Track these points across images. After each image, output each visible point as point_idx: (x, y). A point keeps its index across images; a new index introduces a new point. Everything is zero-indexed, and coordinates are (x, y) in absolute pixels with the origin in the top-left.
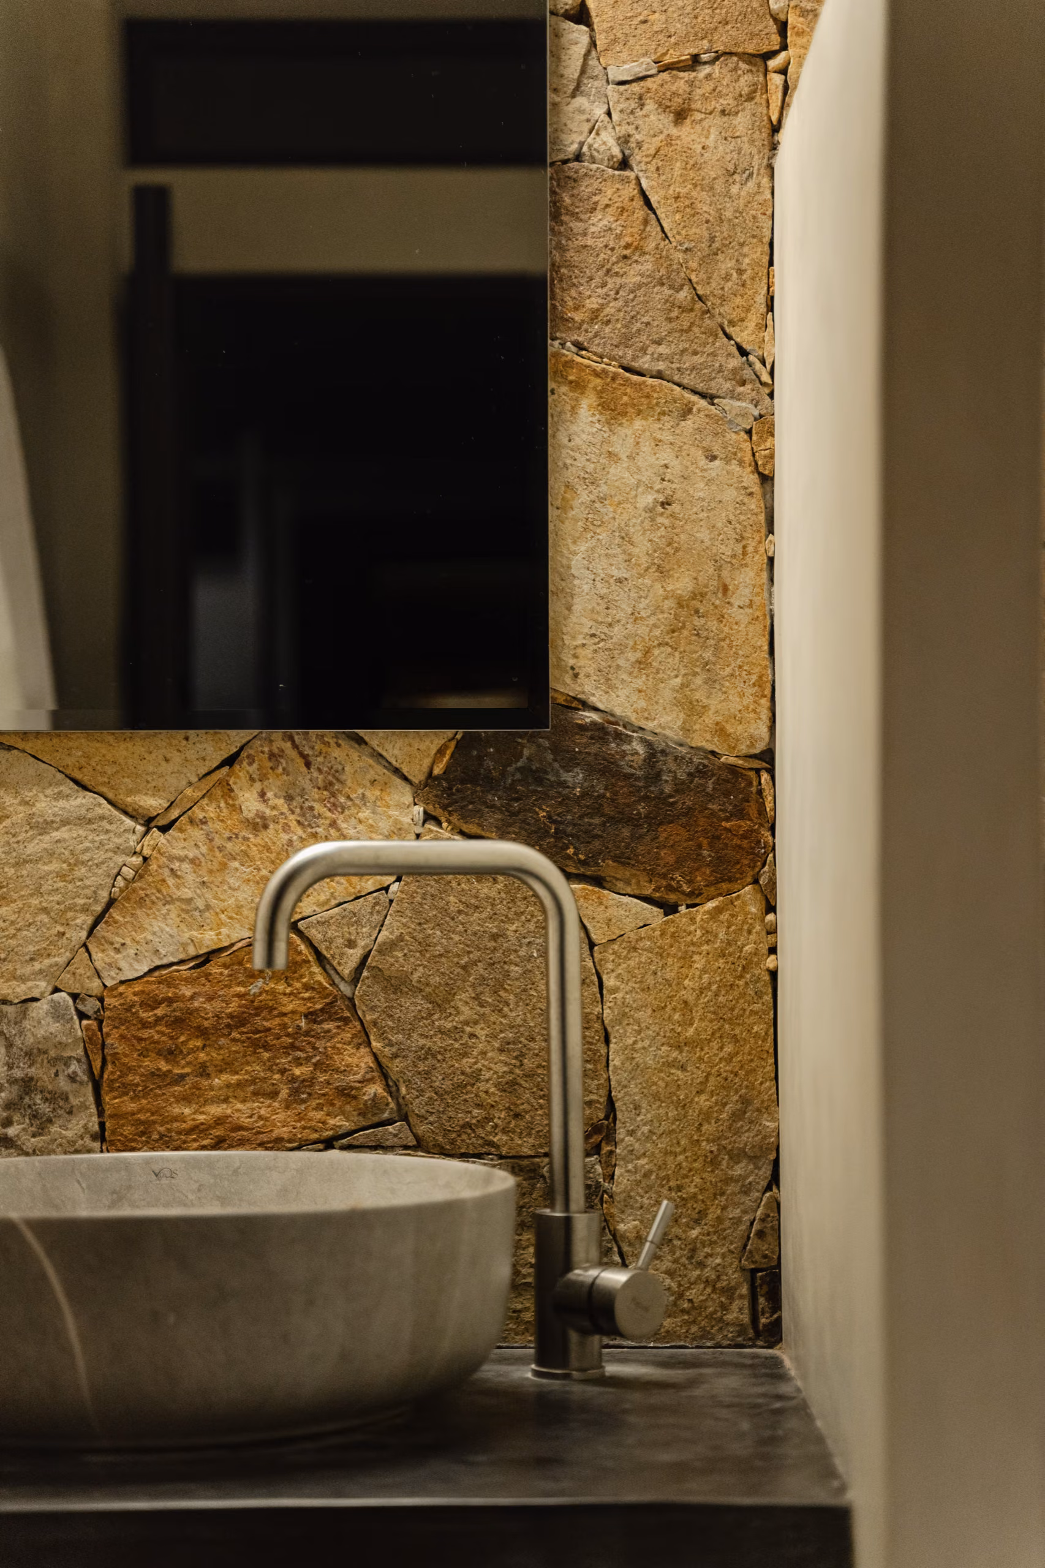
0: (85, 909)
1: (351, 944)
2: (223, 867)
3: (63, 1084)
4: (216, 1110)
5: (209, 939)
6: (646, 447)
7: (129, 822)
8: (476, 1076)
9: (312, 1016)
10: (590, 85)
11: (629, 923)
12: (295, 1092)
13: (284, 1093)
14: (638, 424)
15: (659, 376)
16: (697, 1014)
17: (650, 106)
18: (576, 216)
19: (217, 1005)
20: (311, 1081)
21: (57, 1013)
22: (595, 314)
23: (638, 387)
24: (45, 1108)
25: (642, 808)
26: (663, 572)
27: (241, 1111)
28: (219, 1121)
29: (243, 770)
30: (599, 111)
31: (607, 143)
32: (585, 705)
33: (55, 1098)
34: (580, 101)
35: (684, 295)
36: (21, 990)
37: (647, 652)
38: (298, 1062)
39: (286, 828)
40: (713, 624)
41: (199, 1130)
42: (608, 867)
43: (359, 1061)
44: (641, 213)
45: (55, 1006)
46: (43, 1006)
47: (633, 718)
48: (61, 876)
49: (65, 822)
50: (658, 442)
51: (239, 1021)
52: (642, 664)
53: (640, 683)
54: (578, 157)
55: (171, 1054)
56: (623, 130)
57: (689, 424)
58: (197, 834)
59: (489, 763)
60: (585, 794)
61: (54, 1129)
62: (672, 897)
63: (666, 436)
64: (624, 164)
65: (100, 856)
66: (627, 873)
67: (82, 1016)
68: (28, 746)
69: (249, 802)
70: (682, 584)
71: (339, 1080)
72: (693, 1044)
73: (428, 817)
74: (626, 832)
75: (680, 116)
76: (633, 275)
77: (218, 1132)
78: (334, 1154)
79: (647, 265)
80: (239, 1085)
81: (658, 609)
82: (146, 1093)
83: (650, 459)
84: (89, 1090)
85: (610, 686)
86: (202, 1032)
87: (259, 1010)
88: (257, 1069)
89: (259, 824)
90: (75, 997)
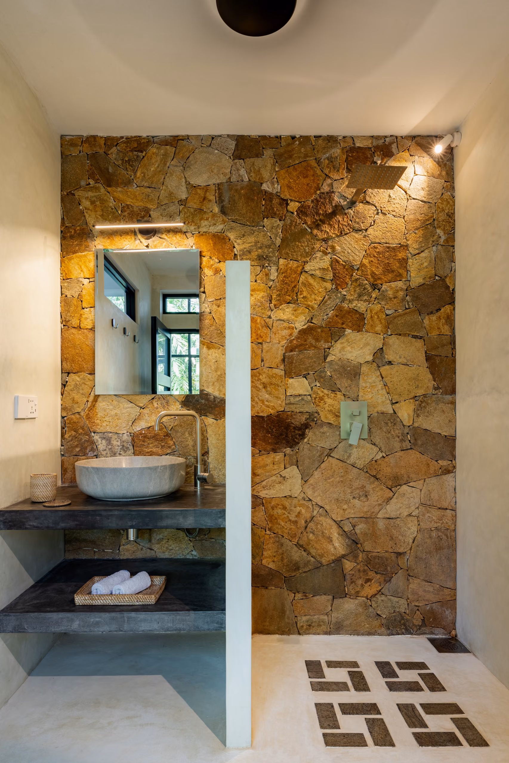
0: (132, 421)
1: (170, 425)
2: (152, 414)
3: (128, 446)
4: (150, 450)
5: (149, 425)
6: (214, 353)
7: (138, 408)
8: (188, 445)
9: (164, 436)
10: (205, 302)
11: (211, 423)
12: (162, 447)
13: (160, 447)
14: (212, 350)
15: (215, 343)
16: (221, 435)
17: (214, 305)
18: (203, 320)
19: (151, 434)
20: (164, 446)
21: (127, 435)
22: (206, 334)
23: (212, 344)
24: (126, 449)
25: (213, 406)
26: (216, 371)
27: (154, 450)
28: (151, 451)
29: (155, 400)
30: (207, 306)
31: (208, 310)
32: (204, 390)
33: (127, 448)
34: (204, 304)
35: (219, 331)
36: (122, 432)
37: (214, 383)
38: (162, 443)
39: (161, 409)
40: (223, 379)
41: (148, 452)
42: (208, 414)
43: (171, 443)
44: (213, 320)
45: (127, 434)
46: (125, 435)
47: (212, 392)
48: (128, 416)
49: (129, 408)
50: (215, 353)
51: (154, 437)
52: (213, 384)
53: (212, 387)
54: (204, 312)
55: (144, 441)
56: (210, 308)
57: (220, 350)
58: (148, 409)
59: (190, 399)
60: (205, 404)
61: (127, 452)
62: (217, 419)
63: (216, 352)
64: (210, 313)
65: (134, 413)
66: (210, 415)
67: (131, 436)
68: (123, 397)
69: (155, 405)
70: (219, 373)
71: (169, 445)
72: (221, 440)
73: (182, 407)
74: (210, 409)
75: (219, 306)
76: (212, 329)
77: (151, 453)
78: (168, 456)
79: (214, 327)
80: (154, 446)
81: (215, 377)
82: (140, 447)
83: (214, 355)
84: (132, 446)
85: (208, 388)
86: (148, 438)
87: (157, 435)
88: (157, 444)
89: (157, 408)
90: (130, 433)
